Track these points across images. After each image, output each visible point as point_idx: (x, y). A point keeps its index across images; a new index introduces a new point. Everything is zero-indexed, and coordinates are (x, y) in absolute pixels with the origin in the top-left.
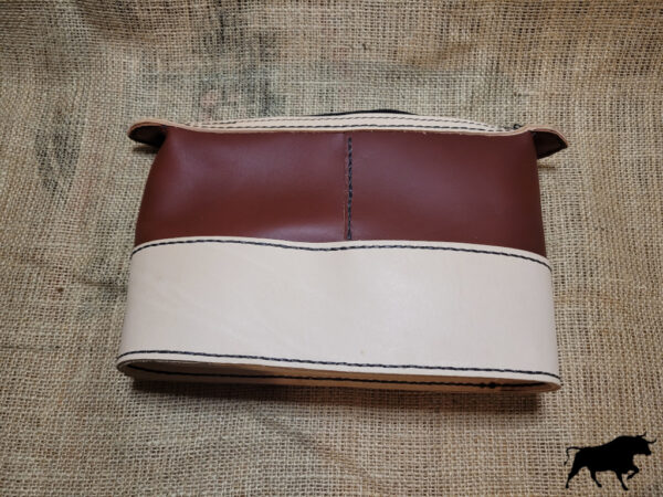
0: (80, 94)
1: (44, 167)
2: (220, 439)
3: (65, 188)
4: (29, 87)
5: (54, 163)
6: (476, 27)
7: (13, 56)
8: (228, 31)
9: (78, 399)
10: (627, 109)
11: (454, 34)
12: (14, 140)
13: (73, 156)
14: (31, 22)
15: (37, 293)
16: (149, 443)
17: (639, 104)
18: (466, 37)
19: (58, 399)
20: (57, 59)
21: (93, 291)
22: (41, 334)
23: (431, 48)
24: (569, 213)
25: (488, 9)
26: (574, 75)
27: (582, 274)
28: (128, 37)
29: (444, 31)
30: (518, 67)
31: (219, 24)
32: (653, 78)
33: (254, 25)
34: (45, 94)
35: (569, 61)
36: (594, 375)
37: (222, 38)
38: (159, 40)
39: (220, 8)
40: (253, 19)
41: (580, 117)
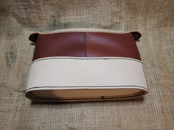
0: (17, 42)
1: (7, 61)
3: (13, 66)
4: (4, 41)
5: (10, 60)
6: (121, 18)
8: (56, 24)
9: (16, 126)
10: (162, 36)
11: (115, 20)
13: (15, 57)
14: (4, 24)
15: (5, 95)
17: (166, 35)
18: (118, 21)
19: (10, 126)
20: (11, 33)
21: (21, 94)
22: (6, 107)
23: (109, 24)
24: (151, 64)
25: (123, 13)
26: (148, 28)
27: (156, 80)
28: (30, 26)
29: (112, 19)
30: (133, 27)
31: (54, 22)
32: (168, 28)
33: (63, 22)
34: (8, 42)
35: (146, 25)
36: (164, 108)
37: (55, 25)
38: (38, 27)
39: (54, 18)
40: (63, 20)
41: (150, 39)
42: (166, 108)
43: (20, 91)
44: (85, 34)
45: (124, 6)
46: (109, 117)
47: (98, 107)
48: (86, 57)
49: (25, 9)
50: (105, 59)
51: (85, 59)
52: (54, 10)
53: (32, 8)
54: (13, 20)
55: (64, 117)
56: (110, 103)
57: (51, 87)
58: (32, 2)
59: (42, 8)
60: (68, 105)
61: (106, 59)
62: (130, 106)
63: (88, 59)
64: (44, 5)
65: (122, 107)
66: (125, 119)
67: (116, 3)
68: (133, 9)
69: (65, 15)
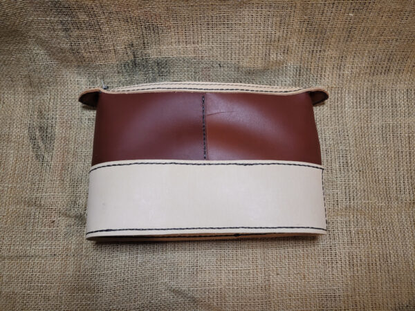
0: (52, 100)
1: (36, 147)
2: (150, 302)
3: (49, 159)
4: (21, 97)
5: (41, 144)
6: (287, 51)
7: (10, 79)
8: (138, 61)
9: (69, 284)
10: (376, 95)
11: (273, 56)
12: (16, 131)
13: (52, 139)
14: (19, 61)
16: (111, 307)
17: (383, 91)
18: (281, 57)
19: (58, 284)
20: (36, 80)
21: (71, 221)
22: (44, 248)
23: (259, 64)
24: (341, 161)
25: (293, 41)
26: (345, 76)
27: (348, 199)
28: (79, 66)
29: (268, 55)
30: (312, 72)
31: (132, 56)
32: (392, 76)
33: (154, 57)
34: (31, 101)
35: (342, 68)
36: (354, 257)
37: (135, 64)
38: (97, 67)
39: (132, 48)
40: (153, 53)
41: (348, 100)
42: (358, 257)
43: (69, 216)
44: (203, 97)
45: (296, 26)
46: (247, 271)
47: (227, 251)
48: (205, 158)
49: (66, 30)
50: (246, 165)
51: (205, 164)
52: (132, 31)
53: (82, 29)
54: (40, 51)
55: (161, 269)
56: (251, 243)
57: (137, 229)
58: (80, 17)
59: (106, 28)
60: (169, 246)
61: (248, 166)
62: (290, 250)
63: (210, 164)
64: (108, 21)
65: (274, 252)
66: (278, 274)
67: (278, 19)
68: (316, 34)
69: (159, 42)
